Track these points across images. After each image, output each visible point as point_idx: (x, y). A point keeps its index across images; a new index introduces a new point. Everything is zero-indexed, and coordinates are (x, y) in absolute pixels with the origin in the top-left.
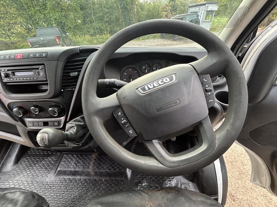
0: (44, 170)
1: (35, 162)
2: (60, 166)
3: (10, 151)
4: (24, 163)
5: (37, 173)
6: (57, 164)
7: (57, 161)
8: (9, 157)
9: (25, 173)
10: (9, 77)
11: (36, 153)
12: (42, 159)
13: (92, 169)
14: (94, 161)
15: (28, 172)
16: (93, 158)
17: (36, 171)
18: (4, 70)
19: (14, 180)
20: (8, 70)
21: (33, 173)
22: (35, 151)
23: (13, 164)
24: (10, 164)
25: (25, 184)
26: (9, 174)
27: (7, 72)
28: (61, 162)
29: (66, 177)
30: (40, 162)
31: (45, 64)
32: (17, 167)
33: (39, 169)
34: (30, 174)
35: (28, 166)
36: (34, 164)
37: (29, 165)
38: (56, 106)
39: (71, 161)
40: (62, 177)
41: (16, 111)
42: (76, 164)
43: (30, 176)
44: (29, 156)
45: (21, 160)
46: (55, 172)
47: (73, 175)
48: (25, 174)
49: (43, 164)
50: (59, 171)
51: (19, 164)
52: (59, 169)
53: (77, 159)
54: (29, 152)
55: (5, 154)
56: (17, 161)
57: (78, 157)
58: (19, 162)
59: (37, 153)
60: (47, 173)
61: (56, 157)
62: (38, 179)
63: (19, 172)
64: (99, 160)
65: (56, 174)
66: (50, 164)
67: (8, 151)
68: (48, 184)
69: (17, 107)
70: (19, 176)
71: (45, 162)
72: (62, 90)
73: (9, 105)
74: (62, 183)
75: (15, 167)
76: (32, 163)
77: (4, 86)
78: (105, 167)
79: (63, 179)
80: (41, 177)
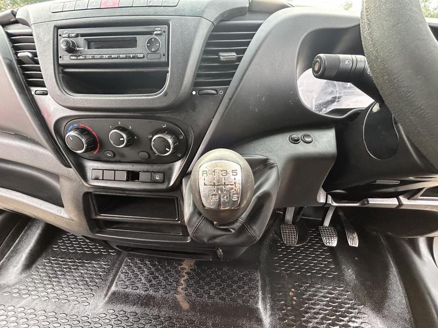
0: (82, 287)
1: (66, 268)
2: (116, 281)
3: (20, 241)
4: (42, 269)
5: (68, 294)
6: (110, 278)
7: (109, 270)
8: (16, 253)
9: (42, 292)
10: (77, 51)
11: (68, 249)
12: (79, 263)
13: (184, 294)
14: (186, 277)
15: (49, 291)
16: (185, 271)
17: (66, 289)
18: (66, 35)
19: (18, 306)
20: (77, 36)
21: (59, 292)
22: (66, 246)
23: (20, 269)
24: (16, 269)
25: (41, 318)
26: (9, 290)
27: (73, 40)
28: (120, 273)
29: (129, 309)
30: (74, 269)
31: (171, 23)
32: (27, 277)
33: (73, 286)
34: (52, 296)
35: (50, 277)
36: (63, 273)
37: (52, 274)
38: (170, 132)
39: (139, 273)
40: (119, 307)
41: (73, 136)
42: (150, 281)
43: (53, 300)
44: (55, 255)
45: (37, 263)
46: (106, 295)
47: (142, 305)
48: (43, 294)
49: (80, 274)
50: (114, 293)
51: (33, 270)
52: (113, 288)
53: (153, 270)
54: (55, 248)
55: (8, 246)
56: (30, 263)
57: (154, 265)
58: (34, 266)
59: (71, 250)
60: (87, 296)
61: (107, 262)
62: (68, 309)
63: (30, 289)
64: (198, 274)
65: (107, 299)
66: (95, 275)
67: (15, 241)
68: (89, 321)
69: (77, 129)
70: (30, 297)
71: (86, 271)
72: (194, 93)
73: (58, 123)
74: (119, 322)
75: (24, 275)
76: (59, 271)
77: (59, 73)
78: (212, 292)
79: (122, 312)
80: (75, 303)
